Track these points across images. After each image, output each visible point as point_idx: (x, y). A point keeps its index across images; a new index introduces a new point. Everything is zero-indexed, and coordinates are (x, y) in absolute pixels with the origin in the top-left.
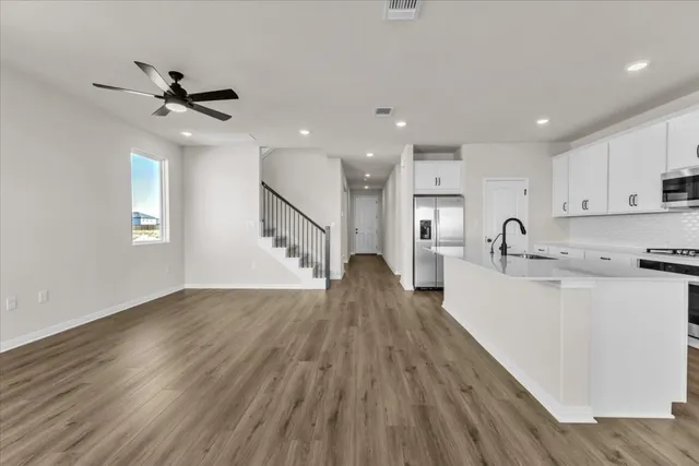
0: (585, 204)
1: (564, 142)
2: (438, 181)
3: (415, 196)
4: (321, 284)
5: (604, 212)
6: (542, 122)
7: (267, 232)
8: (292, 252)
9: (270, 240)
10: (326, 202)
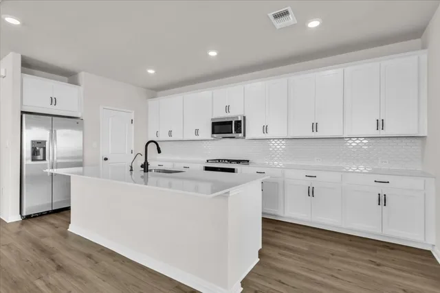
0: (170, 133)
1: (155, 90)
2: (53, 101)
3: (22, 112)
5: (181, 138)
6: (151, 71)
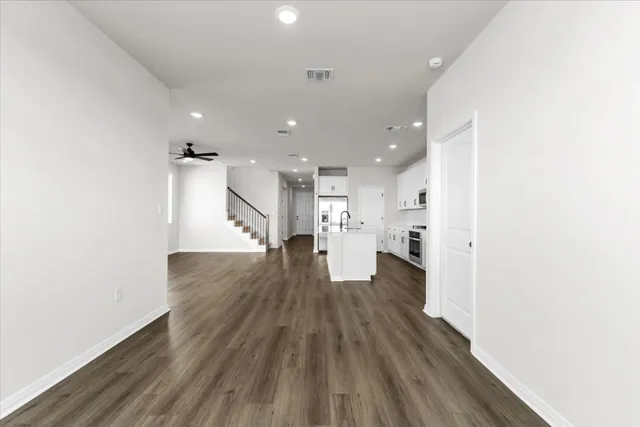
2: (333, 188)
3: (319, 196)
4: (263, 249)
7: (231, 217)
8: (246, 230)
9: (232, 222)
10: (269, 199)
